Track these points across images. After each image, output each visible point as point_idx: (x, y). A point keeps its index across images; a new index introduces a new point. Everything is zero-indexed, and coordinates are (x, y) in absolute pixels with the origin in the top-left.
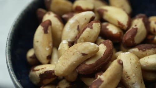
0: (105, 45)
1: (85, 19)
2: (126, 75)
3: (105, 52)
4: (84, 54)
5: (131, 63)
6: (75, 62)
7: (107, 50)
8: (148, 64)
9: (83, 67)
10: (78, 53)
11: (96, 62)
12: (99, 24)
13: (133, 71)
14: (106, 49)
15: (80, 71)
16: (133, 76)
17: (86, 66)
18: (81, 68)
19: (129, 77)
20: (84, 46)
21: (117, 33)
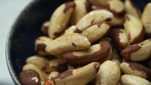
0: (101, 46)
1: (102, 17)
2: (99, 80)
3: (95, 52)
4: (73, 44)
5: (110, 72)
6: (64, 47)
7: (99, 52)
8: (127, 82)
9: (68, 55)
10: (70, 40)
11: (82, 56)
12: (107, 27)
13: (108, 80)
14: (98, 50)
15: (65, 57)
16: (105, 84)
17: (71, 55)
18: (67, 55)
19: (100, 84)
20: (78, 37)
21: (124, 43)
